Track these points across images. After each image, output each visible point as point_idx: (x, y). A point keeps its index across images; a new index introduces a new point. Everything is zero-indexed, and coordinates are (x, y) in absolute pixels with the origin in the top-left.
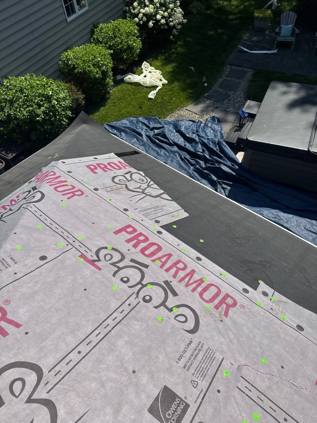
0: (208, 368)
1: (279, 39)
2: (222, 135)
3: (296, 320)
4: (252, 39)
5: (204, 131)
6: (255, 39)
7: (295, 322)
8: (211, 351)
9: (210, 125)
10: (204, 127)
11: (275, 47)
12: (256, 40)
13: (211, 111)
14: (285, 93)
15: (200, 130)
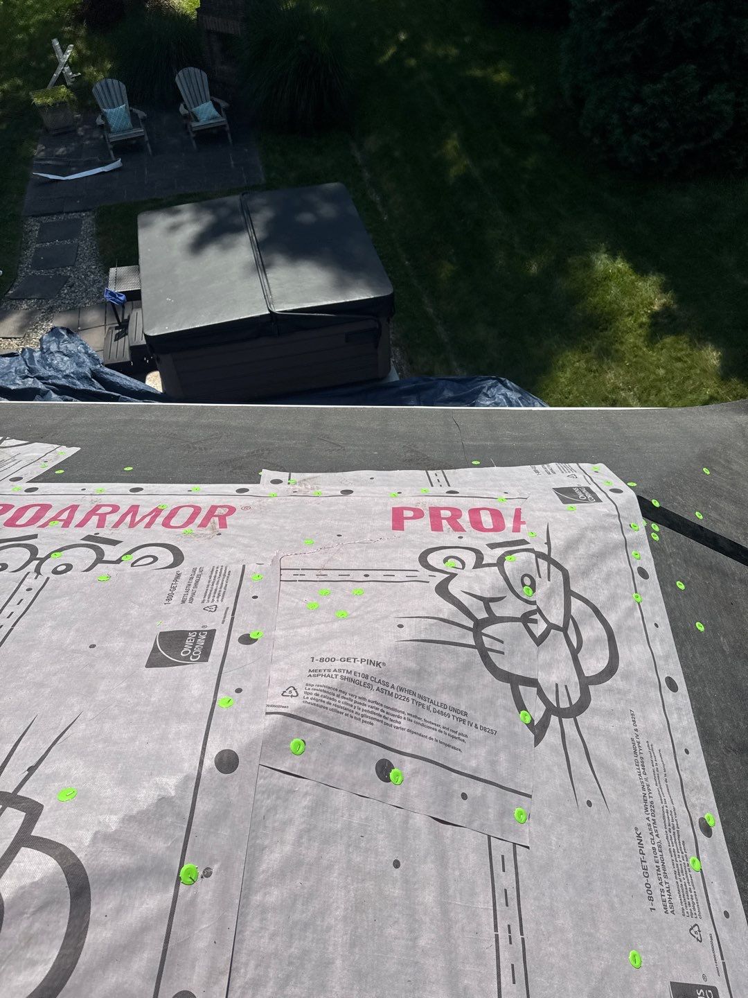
0: (224, 585)
1: (113, 137)
2: (93, 357)
3: (338, 488)
4: (57, 153)
5: (47, 365)
6: (61, 151)
7: (337, 490)
8: (220, 568)
9: (54, 347)
10: (43, 357)
11: (113, 156)
12: (65, 152)
13: (42, 320)
14: (174, 228)
15: (38, 366)
